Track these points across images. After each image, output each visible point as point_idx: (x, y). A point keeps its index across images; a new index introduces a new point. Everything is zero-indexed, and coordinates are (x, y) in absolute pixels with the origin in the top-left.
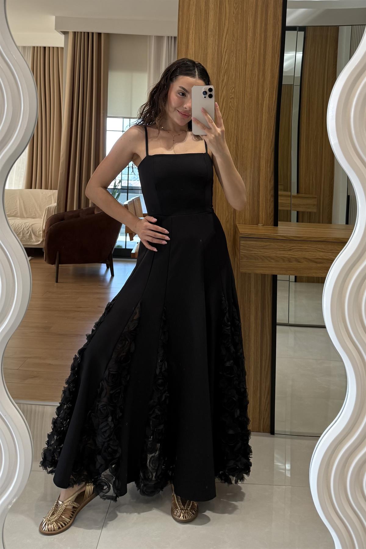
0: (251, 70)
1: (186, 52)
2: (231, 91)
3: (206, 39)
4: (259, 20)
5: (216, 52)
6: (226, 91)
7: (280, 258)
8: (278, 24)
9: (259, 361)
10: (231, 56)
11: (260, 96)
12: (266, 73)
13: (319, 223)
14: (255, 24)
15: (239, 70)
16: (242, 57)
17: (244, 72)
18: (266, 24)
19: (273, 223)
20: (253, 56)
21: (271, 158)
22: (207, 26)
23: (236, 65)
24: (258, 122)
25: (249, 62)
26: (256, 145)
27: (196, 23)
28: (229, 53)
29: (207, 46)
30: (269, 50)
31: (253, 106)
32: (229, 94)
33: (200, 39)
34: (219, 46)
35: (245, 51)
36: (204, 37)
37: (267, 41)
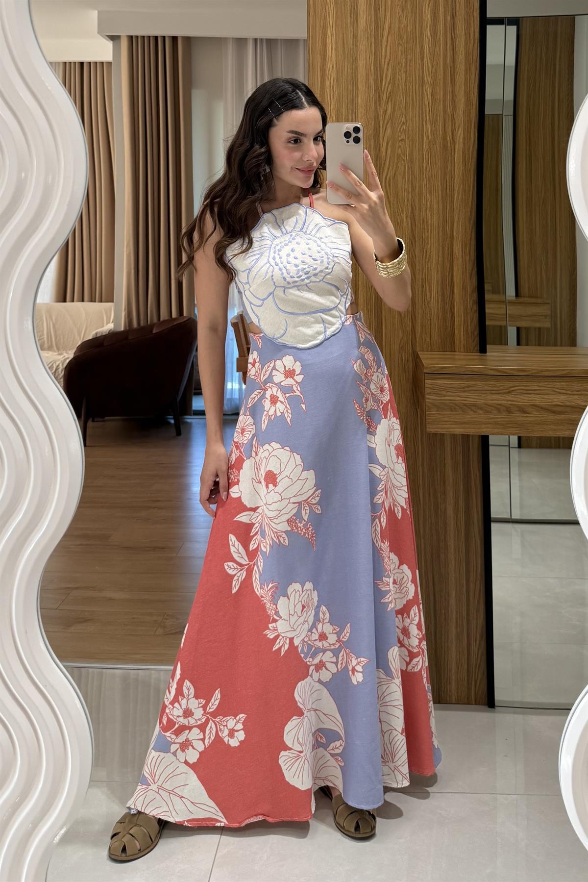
0: (432, 93)
1: (323, 65)
2: (400, 129)
3: (354, 43)
4: (441, 9)
5: (373, 64)
6: (391, 129)
7: (492, 406)
8: (473, 16)
9: (464, 582)
10: (398, 70)
11: (449, 134)
12: (457, 96)
13: (555, 345)
14: (434, 16)
15: (411, 93)
16: (415, 71)
17: (419, 96)
18: (453, 17)
19: (477, 348)
20: (434, 69)
21: (471, 238)
22: (356, 22)
23: (406, 86)
24: (447, 178)
25: (428, 79)
26: (445, 219)
27: (337, 18)
28: (394, 66)
29: (357, 55)
30: (460, 58)
31: (438, 153)
32: (397, 134)
33: (345, 43)
34: (377, 55)
35: (420, 61)
36: (352, 40)
37: (457, 43)
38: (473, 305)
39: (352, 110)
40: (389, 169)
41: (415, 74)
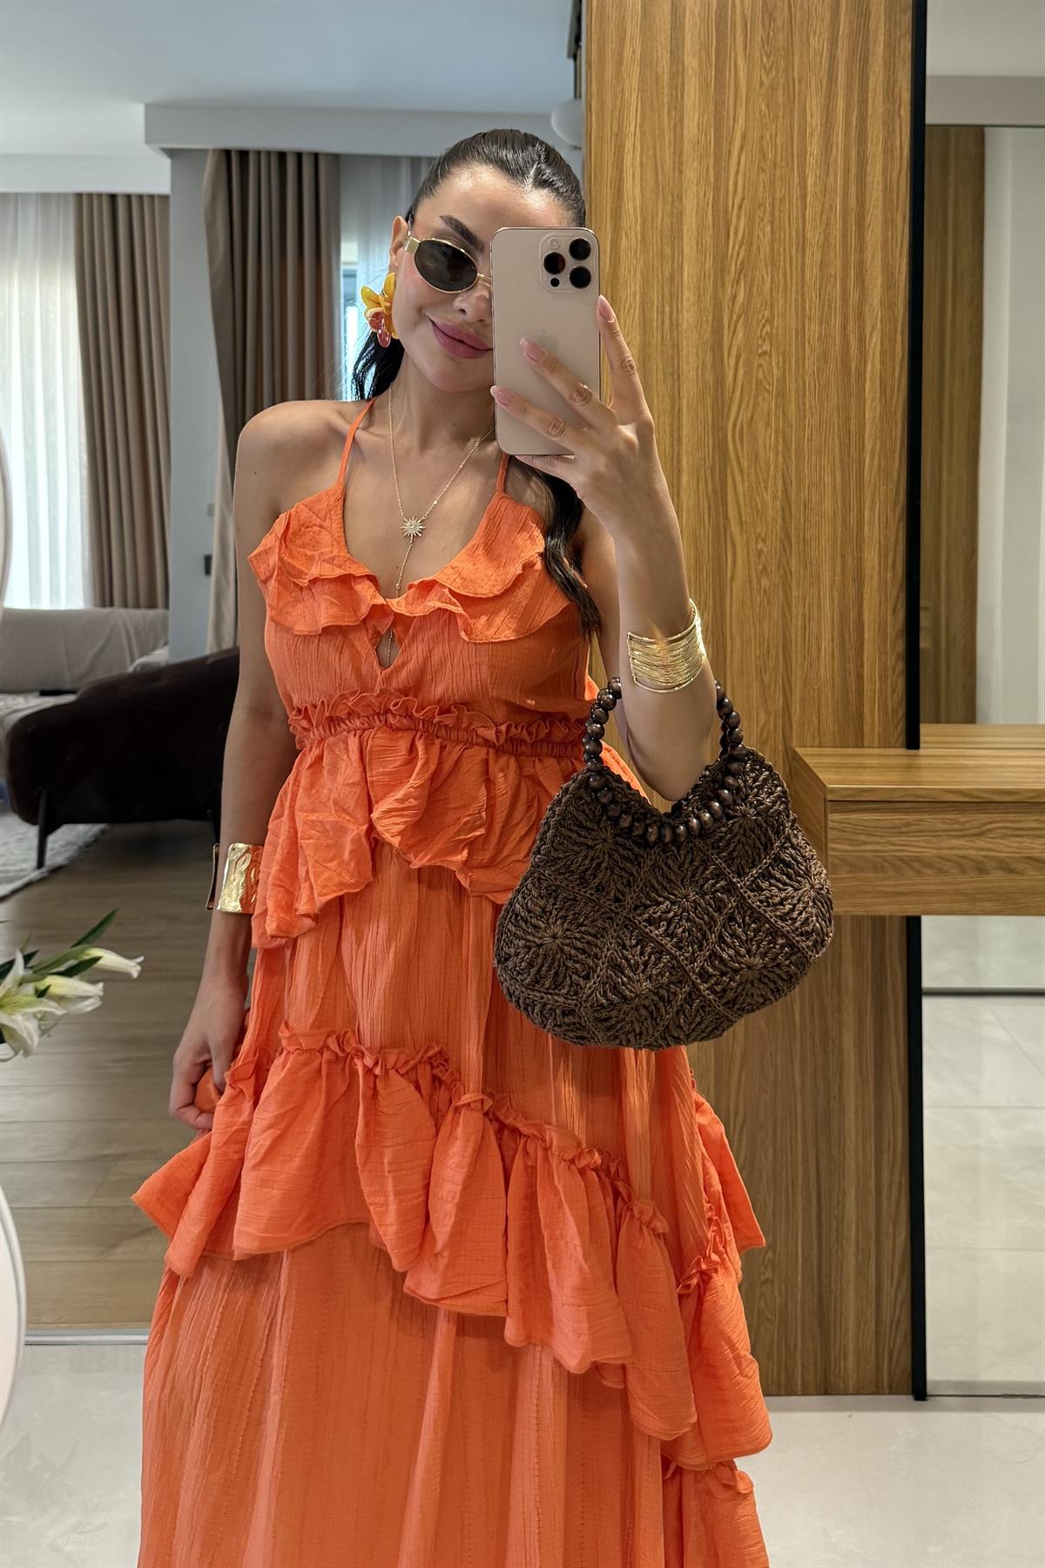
0: (821, 264)
1: (616, 208)
2: (761, 331)
3: (677, 165)
4: (841, 104)
5: (710, 206)
6: (745, 332)
7: (951, 861)
8: (900, 117)
9: (873, 1171)
10: (757, 220)
11: (853, 346)
12: (869, 272)
14: (827, 117)
15: (782, 264)
16: (790, 222)
17: (797, 268)
18: (863, 118)
19: (902, 739)
20: (825, 217)
22: (679, 126)
23: (772, 249)
24: (850, 427)
25: (813, 236)
26: (847, 502)
27: (643, 118)
28: (750, 209)
29: (681, 190)
30: (873, 198)
31: (832, 379)
32: (755, 342)
33: (659, 166)
34: (720, 189)
35: (799, 201)
36: (672, 161)
37: (869, 169)
38: (896, 663)
39: (671, 294)
40: (739, 407)
41: (790, 226)
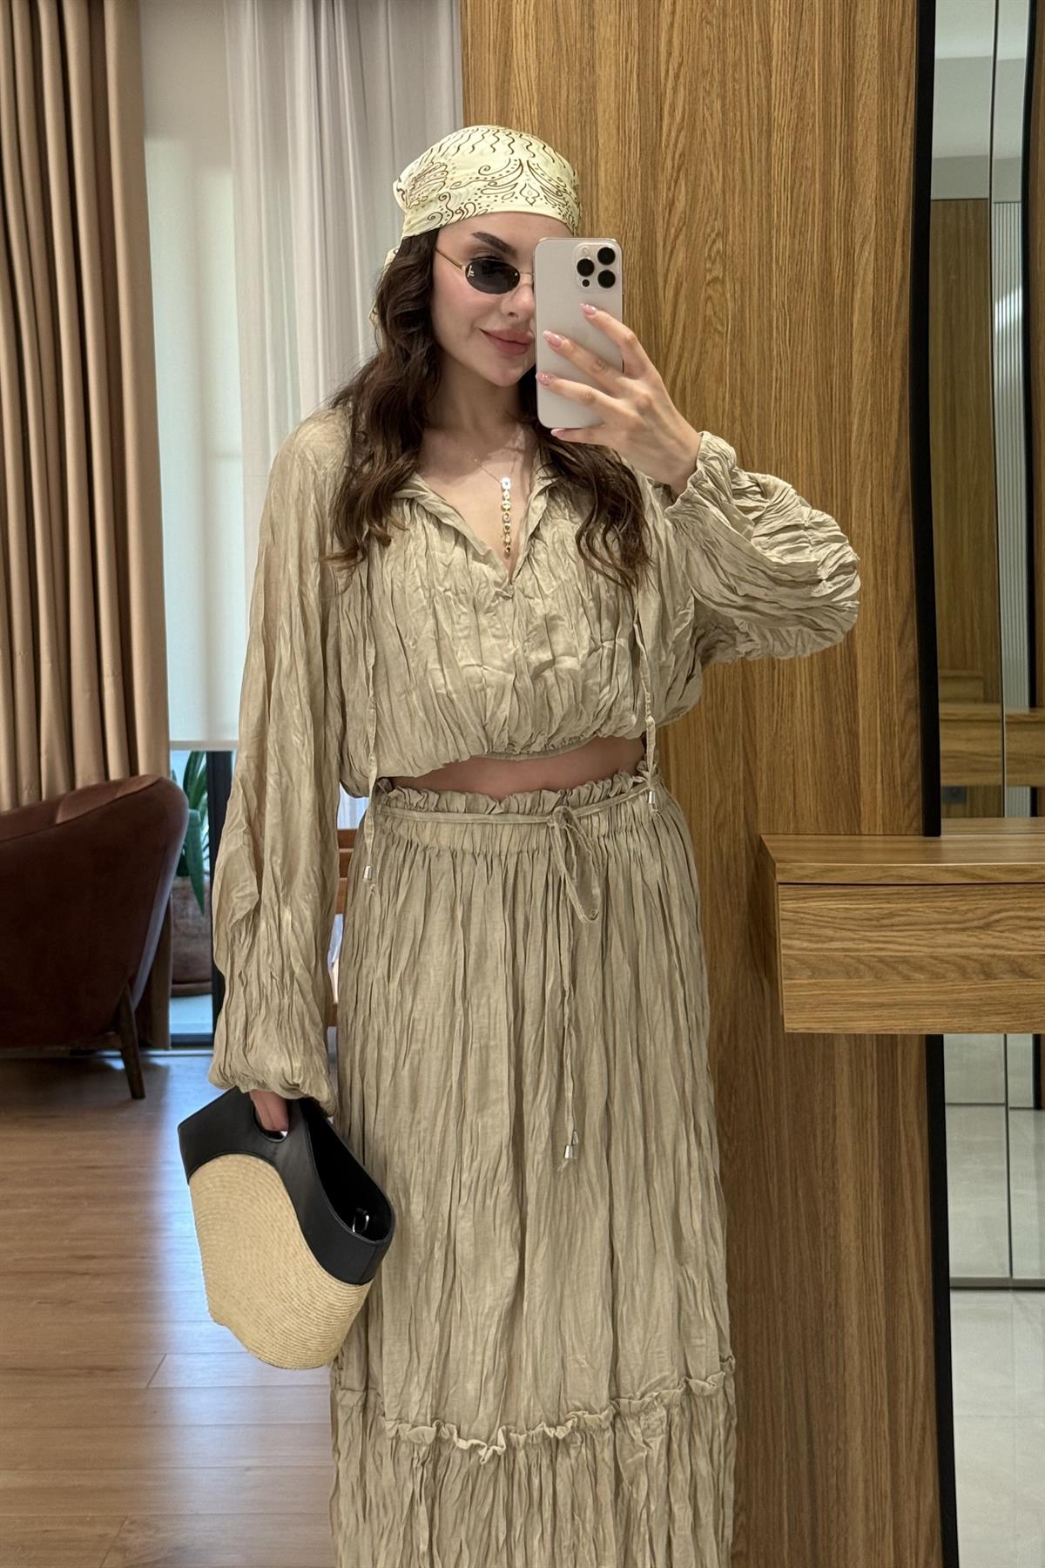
0: (793, 153)
2: (710, 250)
3: (586, 19)
5: (635, 75)
6: (687, 250)
7: (948, 962)
9: (885, 1408)
10: (701, 93)
11: (837, 264)
12: (860, 161)
15: (738, 154)
16: (748, 96)
17: (760, 160)
19: (917, 823)
20: (797, 89)
21: (899, 539)
23: (724, 135)
24: (831, 381)
25: (782, 115)
28: (691, 82)
29: (593, 53)
30: (867, 58)
31: (808, 313)
32: (702, 264)
33: (561, 22)
34: (647, 51)
35: (761, 67)
36: (578, 12)
37: (859, 17)
40: (680, 357)
41: (749, 101)
